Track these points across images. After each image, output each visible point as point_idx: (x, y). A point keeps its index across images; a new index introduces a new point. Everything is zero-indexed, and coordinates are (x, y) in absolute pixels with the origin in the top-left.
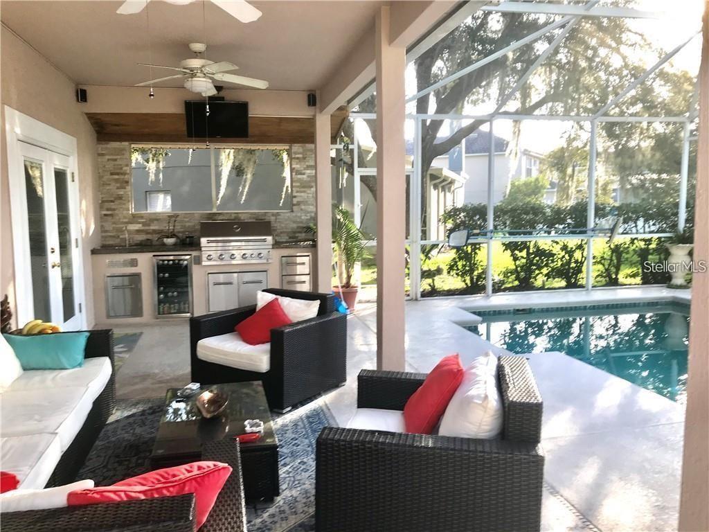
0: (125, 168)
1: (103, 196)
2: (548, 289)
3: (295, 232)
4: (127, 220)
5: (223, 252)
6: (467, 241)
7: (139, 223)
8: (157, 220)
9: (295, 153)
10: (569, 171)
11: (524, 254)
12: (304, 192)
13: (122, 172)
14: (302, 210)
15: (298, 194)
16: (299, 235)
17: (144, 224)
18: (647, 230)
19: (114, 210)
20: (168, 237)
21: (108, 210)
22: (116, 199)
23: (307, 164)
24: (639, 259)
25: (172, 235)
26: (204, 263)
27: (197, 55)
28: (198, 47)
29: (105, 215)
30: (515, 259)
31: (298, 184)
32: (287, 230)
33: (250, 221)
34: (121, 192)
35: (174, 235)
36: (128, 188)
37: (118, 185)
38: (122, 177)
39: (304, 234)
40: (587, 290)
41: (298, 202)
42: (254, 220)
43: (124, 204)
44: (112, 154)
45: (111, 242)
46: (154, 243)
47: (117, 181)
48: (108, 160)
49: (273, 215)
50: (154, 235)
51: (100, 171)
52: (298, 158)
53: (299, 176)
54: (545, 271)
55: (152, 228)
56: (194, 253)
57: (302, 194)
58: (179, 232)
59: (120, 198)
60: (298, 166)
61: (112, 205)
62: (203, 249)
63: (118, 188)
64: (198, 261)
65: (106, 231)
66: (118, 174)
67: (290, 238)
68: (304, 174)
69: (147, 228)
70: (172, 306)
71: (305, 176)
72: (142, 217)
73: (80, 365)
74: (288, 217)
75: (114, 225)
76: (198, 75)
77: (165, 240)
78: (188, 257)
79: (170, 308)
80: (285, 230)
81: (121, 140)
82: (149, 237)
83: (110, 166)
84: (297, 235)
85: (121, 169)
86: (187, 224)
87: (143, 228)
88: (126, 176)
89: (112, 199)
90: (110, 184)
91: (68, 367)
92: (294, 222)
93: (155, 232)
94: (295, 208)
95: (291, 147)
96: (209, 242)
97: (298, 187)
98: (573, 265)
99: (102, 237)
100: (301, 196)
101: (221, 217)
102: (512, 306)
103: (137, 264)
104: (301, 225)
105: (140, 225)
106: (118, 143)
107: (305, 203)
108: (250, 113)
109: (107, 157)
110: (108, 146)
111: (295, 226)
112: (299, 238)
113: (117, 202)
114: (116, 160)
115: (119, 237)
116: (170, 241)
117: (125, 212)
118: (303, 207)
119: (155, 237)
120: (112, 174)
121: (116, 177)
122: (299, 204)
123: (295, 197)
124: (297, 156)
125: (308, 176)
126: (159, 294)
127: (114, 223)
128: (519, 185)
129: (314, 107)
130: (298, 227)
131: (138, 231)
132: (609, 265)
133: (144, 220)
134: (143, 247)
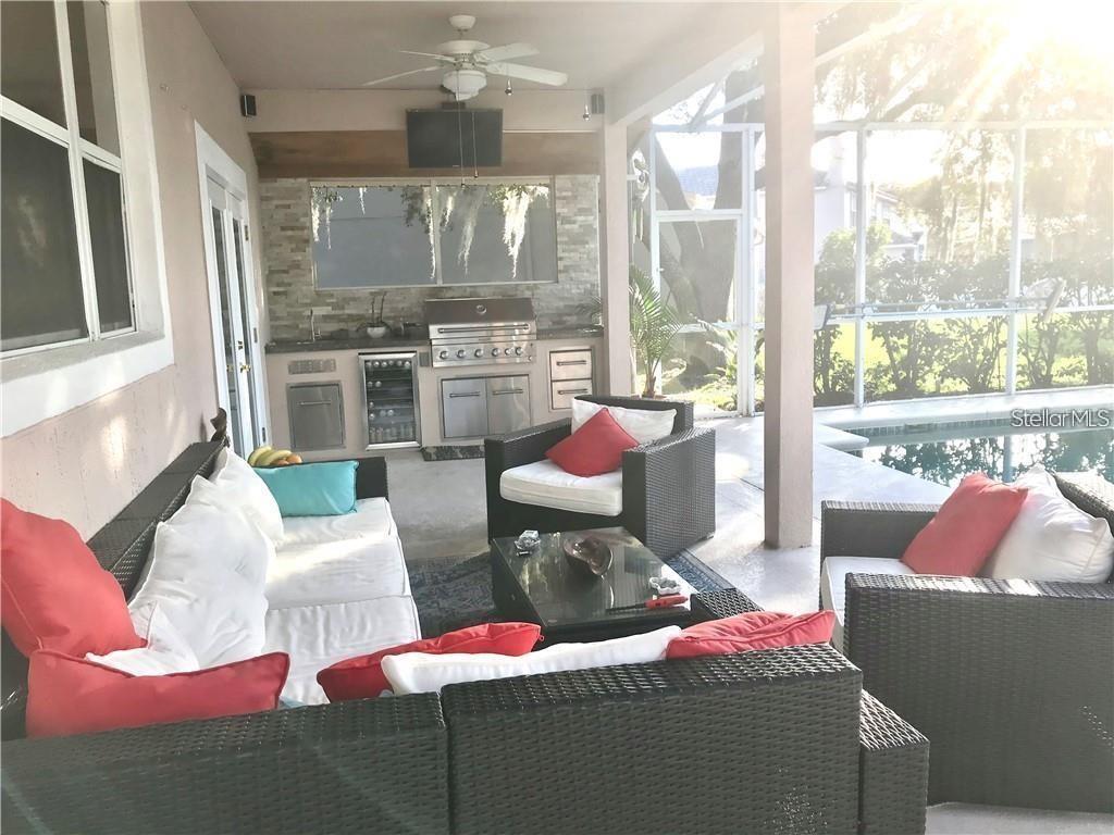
0: (302, 220)
1: (270, 263)
2: (947, 394)
3: (560, 315)
4: (308, 301)
5: (463, 347)
6: (825, 322)
7: (328, 305)
8: (354, 299)
9: (561, 190)
10: (947, 212)
11: (904, 341)
12: (575, 251)
13: (298, 224)
14: (572, 279)
15: (566, 255)
16: (568, 318)
17: (335, 306)
18: (1094, 299)
19: (290, 285)
20: (373, 326)
21: (278, 285)
22: (291, 267)
23: (579, 206)
24: (1083, 345)
25: (379, 323)
26: (436, 365)
27: (462, 34)
28: (465, 21)
29: (275, 293)
30: (891, 350)
31: (566, 239)
32: (550, 312)
33: (495, 297)
34: (299, 257)
35: (382, 322)
36: (309, 250)
37: (294, 246)
38: (298, 233)
39: (575, 318)
40: (1010, 394)
41: (565, 266)
42: (500, 297)
43: (304, 275)
44: (282, 199)
45: (284, 336)
46: (351, 335)
47: (290, 239)
48: (277, 207)
49: (528, 288)
50: (350, 324)
51: (266, 224)
52: (564, 198)
53: (567, 226)
54: (938, 367)
55: (347, 312)
56: (421, 350)
57: (572, 254)
58: (388, 318)
59: (297, 266)
60: (565, 210)
61: (286, 278)
62: (434, 342)
63: (292, 251)
64: (426, 361)
65: (278, 318)
66: (292, 229)
67: (554, 323)
68: (574, 222)
69: (340, 312)
70: (388, 431)
71: (576, 226)
72: (332, 296)
73: (353, 509)
74: (551, 290)
75: (288, 309)
76: (465, 65)
77: (369, 330)
78: (411, 355)
79: (385, 434)
80: (546, 312)
81: (296, 176)
82: (342, 326)
83: (280, 216)
84: (565, 318)
85: (297, 220)
86: (401, 306)
87: (333, 312)
88: (306, 231)
89: (285, 268)
90: (280, 245)
91: (340, 512)
92: (562, 299)
93: (351, 318)
94: (561, 277)
95: (553, 180)
96: (440, 331)
97: (566, 243)
98: (980, 357)
99: (272, 327)
100: (570, 258)
101: (450, 294)
102: (901, 420)
103: (335, 367)
104: (571, 303)
105: (330, 308)
106: (292, 180)
107: (576, 268)
108: (504, 127)
109: (276, 202)
110: (277, 185)
111: (561, 304)
112: (569, 323)
113: (292, 272)
114: (289, 206)
115: (297, 326)
116: (379, 331)
117: (304, 288)
118: (573, 275)
119: (352, 327)
120: (283, 229)
121: (290, 233)
122: (566, 269)
123: (561, 259)
124: (564, 194)
125: (580, 226)
126: (369, 412)
127: (288, 305)
128: (844, 238)
129: (601, 115)
130: (566, 306)
131: (326, 318)
132: (1036, 356)
133: (334, 300)
134: (337, 341)
